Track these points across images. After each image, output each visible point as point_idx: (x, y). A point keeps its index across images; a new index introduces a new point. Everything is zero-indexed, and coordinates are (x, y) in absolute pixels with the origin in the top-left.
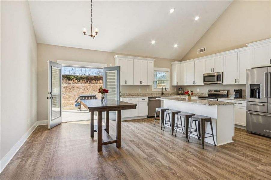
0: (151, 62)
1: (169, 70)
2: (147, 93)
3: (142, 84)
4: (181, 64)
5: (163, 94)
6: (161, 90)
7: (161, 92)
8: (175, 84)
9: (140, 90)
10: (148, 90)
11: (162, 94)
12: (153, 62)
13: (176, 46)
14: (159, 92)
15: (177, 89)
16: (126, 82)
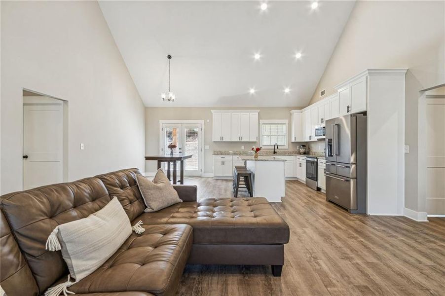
0: (255, 115)
1: (286, 121)
3: (242, 141)
4: (302, 112)
6: (273, 147)
7: (273, 151)
8: (293, 141)
9: (243, 147)
11: (275, 152)
12: (257, 113)
13: (287, 90)
14: (271, 151)
15: (300, 147)
16: (222, 138)
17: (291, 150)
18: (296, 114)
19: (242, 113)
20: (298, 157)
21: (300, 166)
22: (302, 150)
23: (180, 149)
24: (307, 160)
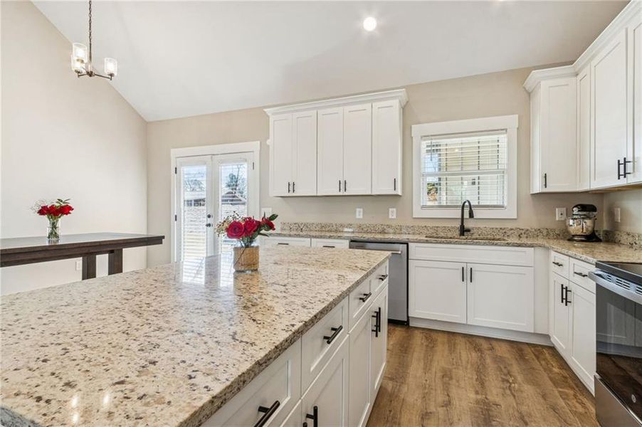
2: (389, 226)
4: (577, 74)
5: (468, 231)
6: (458, 214)
7: (458, 224)
8: (537, 187)
9: (359, 214)
10: (393, 214)
11: (463, 231)
12: (397, 104)
14: (449, 225)
15: (569, 214)
16: (291, 186)
17: (531, 220)
18: (547, 84)
19: (348, 108)
20: (555, 256)
21: (565, 300)
22: (576, 226)
23: (209, 216)
24: (598, 287)
